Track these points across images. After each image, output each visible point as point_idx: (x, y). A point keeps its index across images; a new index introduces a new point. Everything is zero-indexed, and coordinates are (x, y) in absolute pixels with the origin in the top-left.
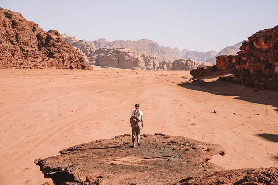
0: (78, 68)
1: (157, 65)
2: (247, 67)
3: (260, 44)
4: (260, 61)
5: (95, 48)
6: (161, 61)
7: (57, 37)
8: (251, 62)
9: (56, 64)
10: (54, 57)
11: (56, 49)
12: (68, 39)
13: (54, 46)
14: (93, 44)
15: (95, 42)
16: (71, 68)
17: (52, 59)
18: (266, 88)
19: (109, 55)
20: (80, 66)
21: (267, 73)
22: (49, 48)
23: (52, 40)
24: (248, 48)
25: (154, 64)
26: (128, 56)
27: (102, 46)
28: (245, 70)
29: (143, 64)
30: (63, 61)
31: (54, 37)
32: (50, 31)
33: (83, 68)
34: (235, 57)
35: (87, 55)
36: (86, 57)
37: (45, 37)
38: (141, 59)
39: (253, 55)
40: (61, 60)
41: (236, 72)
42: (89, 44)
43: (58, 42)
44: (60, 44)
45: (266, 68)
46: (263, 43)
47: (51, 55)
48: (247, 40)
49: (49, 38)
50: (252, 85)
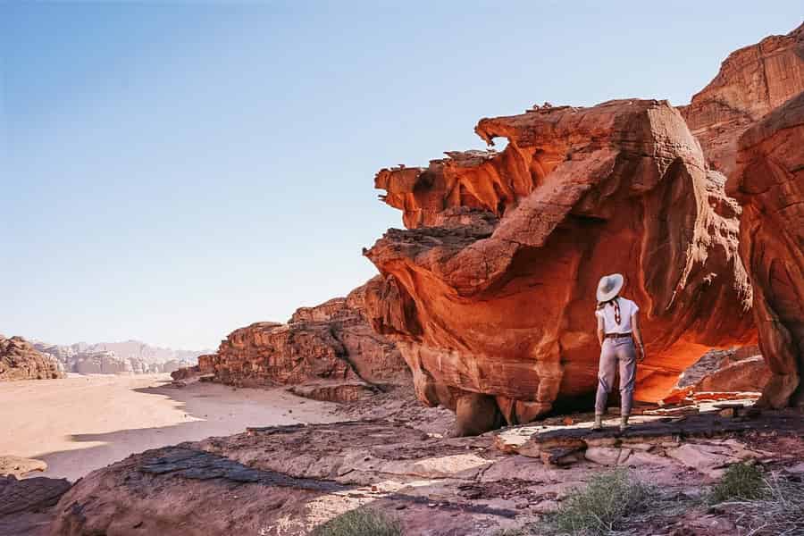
0: (48, 377)
1: (147, 368)
2: (226, 366)
3: (238, 343)
4: (238, 358)
5: (72, 352)
6: (152, 363)
7: (22, 343)
8: (229, 360)
9: (19, 375)
10: (17, 367)
11: (20, 358)
12: (38, 346)
13: (18, 353)
14: (70, 349)
15: (74, 347)
16: (39, 378)
17: (14, 369)
18: (245, 386)
19: (89, 360)
20: (50, 375)
21: (245, 371)
22: (11, 357)
23: (15, 348)
24: (226, 347)
25: (143, 368)
26: (113, 359)
27: (81, 351)
28: (225, 369)
29: (130, 368)
30: (29, 371)
31: (19, 344)
32: (14, 338)
33: (54, 376)
34: (215, 356)
35: (62, 361)
36: (61, 365)
37: (6, 344)
38: (128, 362)
39: (231, 354)
40: (26, 370)
41: (216, 372)
42: (65, 349)
43: (23, 349)
44: (26, 352)
45: (244, 365)
46: (240, 342)
47: (14, 365)
48: (226, 339)
49: (11, 345)
50: (232, 384)
